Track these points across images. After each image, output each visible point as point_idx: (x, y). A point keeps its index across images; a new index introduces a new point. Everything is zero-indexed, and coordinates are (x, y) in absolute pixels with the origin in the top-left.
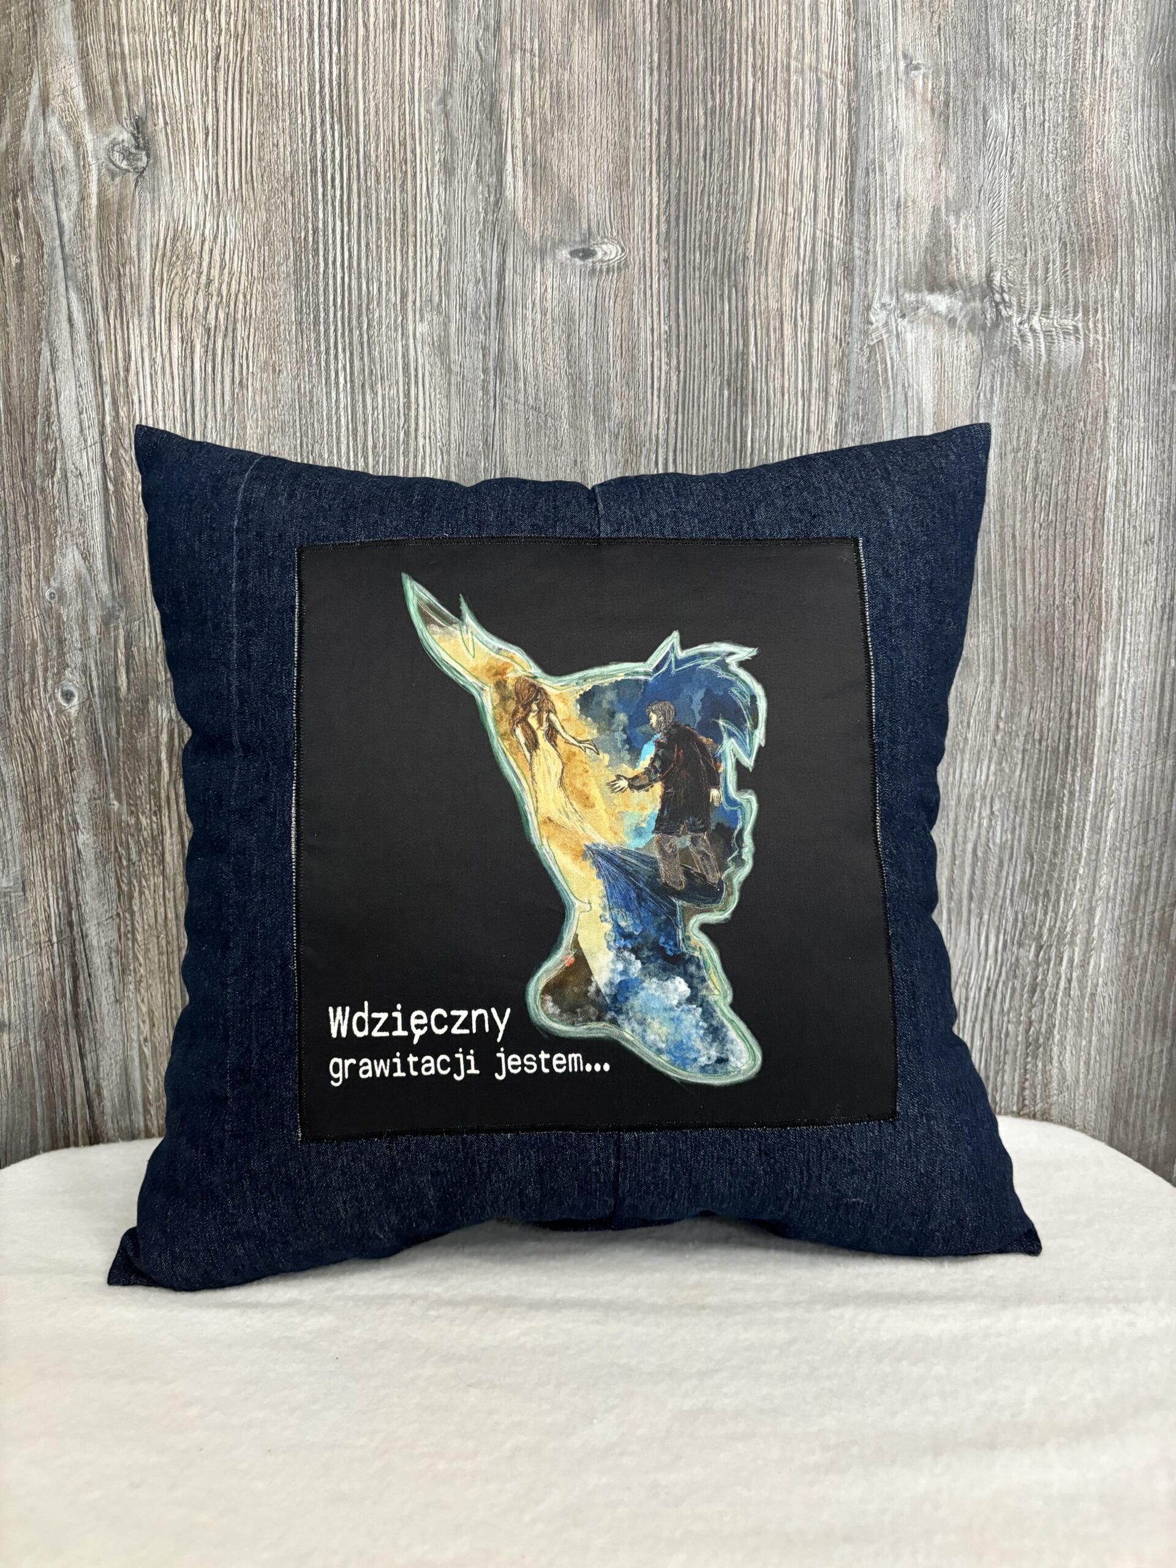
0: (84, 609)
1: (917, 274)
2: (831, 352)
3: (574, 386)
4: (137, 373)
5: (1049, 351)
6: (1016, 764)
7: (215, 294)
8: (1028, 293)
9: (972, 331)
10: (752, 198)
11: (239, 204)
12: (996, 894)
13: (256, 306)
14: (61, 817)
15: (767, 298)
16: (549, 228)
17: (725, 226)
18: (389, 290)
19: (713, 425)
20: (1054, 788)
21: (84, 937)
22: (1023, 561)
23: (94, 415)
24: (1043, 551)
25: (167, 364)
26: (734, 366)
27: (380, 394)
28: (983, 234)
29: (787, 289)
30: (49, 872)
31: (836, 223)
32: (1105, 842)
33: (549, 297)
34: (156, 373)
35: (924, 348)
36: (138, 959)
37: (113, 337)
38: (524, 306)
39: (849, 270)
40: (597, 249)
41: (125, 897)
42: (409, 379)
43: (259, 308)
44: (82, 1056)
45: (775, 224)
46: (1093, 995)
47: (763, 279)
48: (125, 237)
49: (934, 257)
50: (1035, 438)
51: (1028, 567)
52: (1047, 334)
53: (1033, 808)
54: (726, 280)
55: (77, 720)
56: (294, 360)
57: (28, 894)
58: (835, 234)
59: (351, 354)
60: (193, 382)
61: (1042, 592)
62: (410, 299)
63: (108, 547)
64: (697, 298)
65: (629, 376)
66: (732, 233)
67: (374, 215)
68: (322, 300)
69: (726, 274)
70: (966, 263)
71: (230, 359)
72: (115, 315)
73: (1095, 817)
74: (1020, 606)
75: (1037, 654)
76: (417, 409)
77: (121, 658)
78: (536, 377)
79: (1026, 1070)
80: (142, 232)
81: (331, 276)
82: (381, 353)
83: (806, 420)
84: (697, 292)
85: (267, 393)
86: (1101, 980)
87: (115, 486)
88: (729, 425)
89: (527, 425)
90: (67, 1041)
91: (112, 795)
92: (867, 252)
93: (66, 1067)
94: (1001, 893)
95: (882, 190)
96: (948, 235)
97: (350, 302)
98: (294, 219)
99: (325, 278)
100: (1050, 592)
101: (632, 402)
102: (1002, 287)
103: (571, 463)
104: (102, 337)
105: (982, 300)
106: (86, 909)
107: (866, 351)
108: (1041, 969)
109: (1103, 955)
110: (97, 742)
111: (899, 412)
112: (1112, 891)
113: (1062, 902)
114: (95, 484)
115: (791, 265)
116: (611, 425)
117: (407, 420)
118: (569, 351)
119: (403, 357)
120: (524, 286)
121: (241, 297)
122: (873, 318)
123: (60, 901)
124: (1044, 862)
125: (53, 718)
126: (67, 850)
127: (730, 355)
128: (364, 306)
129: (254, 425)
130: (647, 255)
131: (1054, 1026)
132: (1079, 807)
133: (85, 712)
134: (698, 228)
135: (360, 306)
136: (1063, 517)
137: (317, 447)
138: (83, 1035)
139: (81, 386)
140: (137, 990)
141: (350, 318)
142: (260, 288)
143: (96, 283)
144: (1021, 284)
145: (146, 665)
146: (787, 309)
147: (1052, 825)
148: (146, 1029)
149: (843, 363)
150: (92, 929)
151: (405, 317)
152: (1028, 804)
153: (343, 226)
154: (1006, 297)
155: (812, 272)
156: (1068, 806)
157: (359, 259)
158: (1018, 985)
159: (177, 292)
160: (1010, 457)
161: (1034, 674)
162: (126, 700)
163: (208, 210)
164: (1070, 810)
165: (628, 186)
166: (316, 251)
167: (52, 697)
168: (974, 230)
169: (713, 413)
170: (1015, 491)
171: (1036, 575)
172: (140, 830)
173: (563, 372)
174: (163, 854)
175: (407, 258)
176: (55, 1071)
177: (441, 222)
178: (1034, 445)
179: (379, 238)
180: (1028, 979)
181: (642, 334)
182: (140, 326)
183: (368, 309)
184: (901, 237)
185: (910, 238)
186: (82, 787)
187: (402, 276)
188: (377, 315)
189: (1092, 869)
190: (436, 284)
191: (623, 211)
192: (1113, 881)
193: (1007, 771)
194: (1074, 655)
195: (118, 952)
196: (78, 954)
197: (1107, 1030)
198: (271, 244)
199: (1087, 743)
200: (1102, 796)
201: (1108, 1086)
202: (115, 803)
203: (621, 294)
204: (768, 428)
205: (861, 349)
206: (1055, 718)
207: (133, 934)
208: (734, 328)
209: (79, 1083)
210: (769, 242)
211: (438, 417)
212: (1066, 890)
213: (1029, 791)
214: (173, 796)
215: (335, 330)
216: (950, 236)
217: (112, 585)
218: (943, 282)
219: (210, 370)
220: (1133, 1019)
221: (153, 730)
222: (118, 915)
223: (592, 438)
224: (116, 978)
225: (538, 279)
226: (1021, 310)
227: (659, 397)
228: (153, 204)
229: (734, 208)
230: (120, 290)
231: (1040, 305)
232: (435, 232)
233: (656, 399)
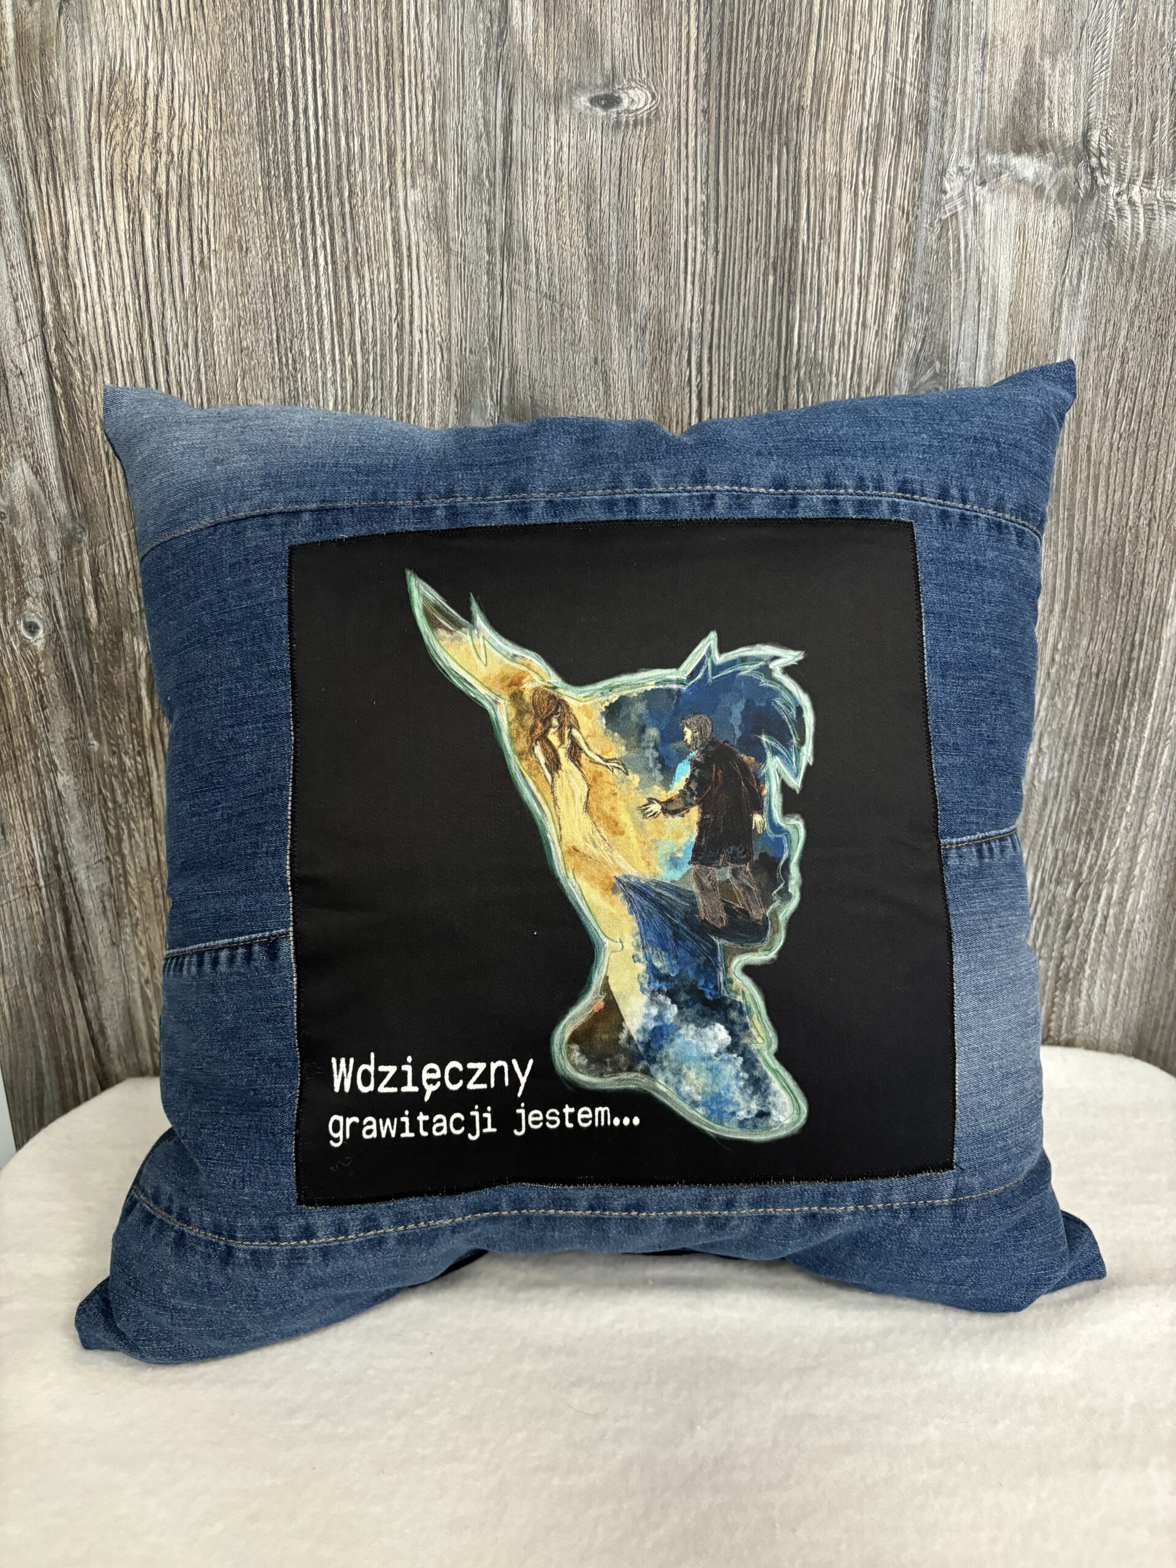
0: (41, 531)
1: (1003, 131)
2: (895, 227)
3: (595, 269)
4: (78, 251)
5: (1148, 229)
6: (1069, 699)
7: (164, 151)
8: (1130, 157)
9: (1063, 203)
10: (810, 31)
11: (188, 37)
12: (1037, 832)
13: (215, 168)
14: (36, 758)
15: (823, 161)
16: (566, 70)
17: (777, 68)
18: (373, 146)
19: (755, 318)
20: (1108, 724)
21: (73, 881)
22: (1097, 477)
23: (30, 302)
24: (1121, 465)
25: (113, 240)
26: (781, 245)
27: (367, 278)
28: (1083, 82)
29: (848, 147)
30: (29, 816)
31: (909, 65)
32: (1157, 779)
33: (565, 157)
34: (100, 250)
35: (1004, 222)
36: (132, 902)
37: (46, 206)
38: (535, 170)
39: (922, 125)
40: (623, 96)
41: (114, 841)
42: (402, 260)
43: (218, 169)
44: (82, 997)
45: (837, 64)
46: (1129, 931)
47: (820, 135)
48: (51, 80)
49: (1024, 111)
50: (1123, 333)
51: (1102, 483)
52: (1148, 208)
53: (1083, 744)
54: (776, 137)
55: (44, 655)
56: (264, 236)
57: (9, 838)
58: (908, 80)
59: (332, 228)
60: (145, 262)
61: (1115, 511)
62: (399, 158)
63: (61, 460)
64: (741, 159)
65: (659, 258)
66: (785, 75)
67: (352, 49)
68: (292, 159)
69: (776, 128)
70: (1060, 118)
71: (187, 234)
72: (47, 179)
73: (1148, 754)
74: (1089, 528)
75: (1102, 581)
76: (411, 297)
77: (88, 586)
78: (550, 259)
79: (1053, 1004)
80: (72, 73)
81: (302, 128)
82: (366, 227)
83: (862, 313)
84: (741, 151)
85: (234, 276)
86: (1138, 917)
87: (63, 387)
88: (773, 317)
89: (540, 317)
90: (65, 983)
91: (90, 735)
92: (945, 103)
93: (66, 1007)
94: (1042, 832)
95: (966, 24)
96: (1041, 83)
97: (327, 162)
98: (255, 56)
99: (296, 131)
100: (1124, 512)
101: (661, 289)
102: (1100, 150)
103: (590, 361)
104: (33, 207)
105: (1076, 165)
106: (73, 853)
107: (937, 226)
108: (1077, 906)
109: (1143, 892)
110: (69, 677)
111: (970, 303)
112: (1158, 829)
113: (1105, 840)
114: (39, 385)
115: (855, 118)
116: (637, 317)
117: (400, 311)
118: (589, 226)
119: (393, 232)
120: (535, 143)
121: (195, 155)
122: (947, 186)
123: (44, 845)
124: (1090, 800)
125: (18, 653)
126: (47, 792)
127: (778, 231)
128: (344, 167)
129: (221, 316)
130: (683, 103)
131: (1086, 961)
132: (1132, 743)
133: (53, 646)
134: (745, 70)
135: (339, 167)
136: (1147, 426)
137: (296, 342)
138: (80, 977)
139: (12, 267)
140: (134, 933)
141: (327, 182)
142: (218, 144)
143: (21, 139)
144: (1123, 146)
145: (117, 593)
146: (846, 174)
147: (1102, 763)
148: (146, 971)
149: (908, 243)
150: (81, 873)
151: (393, 183)
152: (1079, 741)
153: (314, 64)
154: (1104, 162)
155: (879, 127)
156: (1121, 743)
157: (336, 106)
158: (1052, 921)
159: (118, 149)
160: (1093, 356)
161: (1097, 603)
162: (98, 632)
163: (150, 45)
164: (1123, 746)
165: (661, 14)
166: (283, 96)
167: (14, 629)
168: (1072, 77)
169: (756, 304)
170: (1096, 396)
171: (1110, 492)
172: (125, 771)
173: (581, 253)
174: (151, 795)
175: (394, 105)
176: (55, 1011)
177: (434, 58)
178: (1122, 340)
179: (359, 79)
180: (1063, 917)
181: (675, 206)
182: (77, 193)
183: (349, 171)
184: (986, 84)
185: (996, 86)
186: (57, 726)
187: (388, 129)
188: (359, 179)
189: (1140, 806)
190: (429, 139)
191: (654, 45)
192: (1161, 818)
193: (1059, 705)
194: (1143, 582)
195: (110, 895)
196: (68, 897)
197: (1140, 964)
198: (228, 87)
199: (1148, 677)
200: (1159, 732)
201: (1135, 1017)
202: (95, 743)
203: (651, 154)
204: (818, 322)
205: (931, 225)
206: (1115, 649)
207: (126, 878)
208: (783, 198)
209: (81, 1023)
210: (829, 88)
211: (436, 307)
212: (1111, 828)
213: (1081, 727)
214: (157, 736)
215: (311, 198)
216: (1044, 84)
217: (71, 505)
218: (1032, 142)
219: (164, 246)
220: (1167, 954)
221: (130, 665)
222: (108, 858)
223: (615, 332)
224: (111, 921)
225: (552, 135)
226: (1120, 177)
227: (693, 283)
228: (82, 37)
229: (789, 44)
230: (51, 148)
231: (1142, 173)
232: (427, 72)
233: (689, 286)
